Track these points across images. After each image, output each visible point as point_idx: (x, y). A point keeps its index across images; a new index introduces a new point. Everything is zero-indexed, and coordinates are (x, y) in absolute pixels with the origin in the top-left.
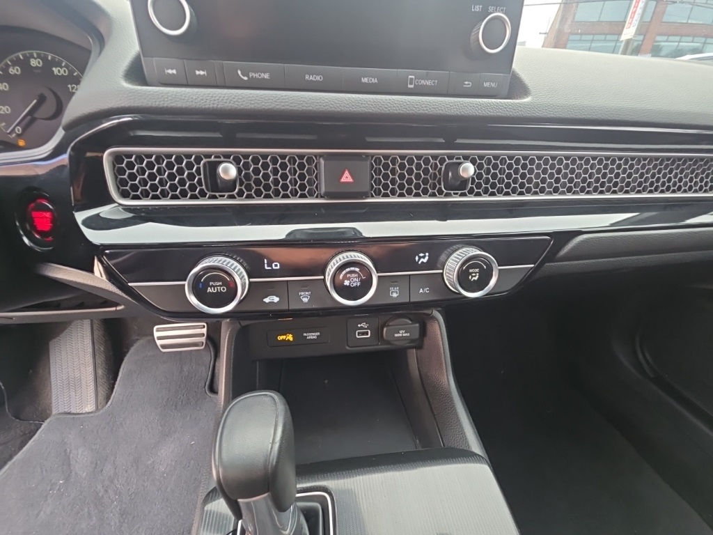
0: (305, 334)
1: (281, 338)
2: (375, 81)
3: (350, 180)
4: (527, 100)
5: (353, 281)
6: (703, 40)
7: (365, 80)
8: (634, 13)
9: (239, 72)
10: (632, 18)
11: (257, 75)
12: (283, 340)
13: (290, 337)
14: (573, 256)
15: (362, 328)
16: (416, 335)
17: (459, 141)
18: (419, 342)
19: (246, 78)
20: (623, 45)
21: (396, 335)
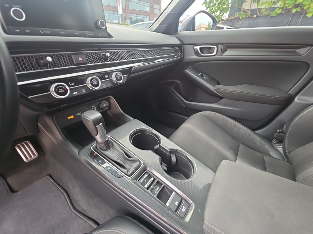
0: (77, 114)
1: (69, 118)
2: (79, 34)
3: (81, 60)
4: (113, 39)
5: (95, 83)
6: (142, 16)
7: (76, 34)
8: (119, 4)
9: (40, 31)
10: (119, 6)
11: (46, 32)
12: (70, 119)
13: (72, 117)
14: (134, 72)
15: (93, 107)
16: (108, 105)
17: (102, 49)
18: (110, 107)
19: (43, 33)
20: (120, 16)
21: (104, 106)
